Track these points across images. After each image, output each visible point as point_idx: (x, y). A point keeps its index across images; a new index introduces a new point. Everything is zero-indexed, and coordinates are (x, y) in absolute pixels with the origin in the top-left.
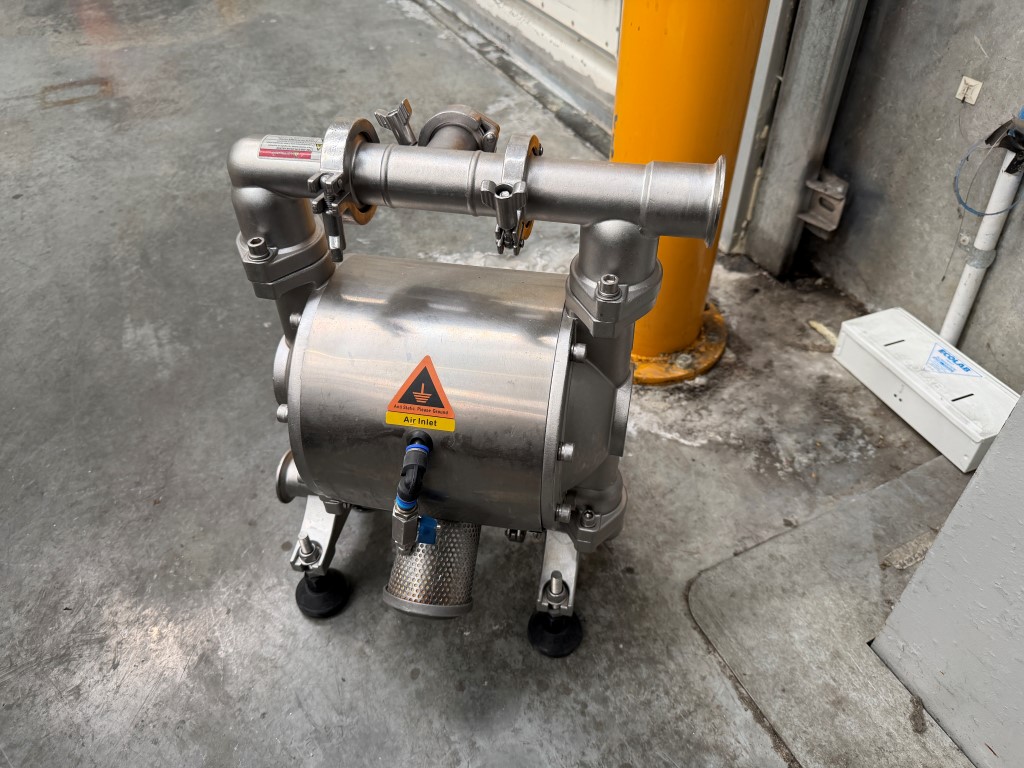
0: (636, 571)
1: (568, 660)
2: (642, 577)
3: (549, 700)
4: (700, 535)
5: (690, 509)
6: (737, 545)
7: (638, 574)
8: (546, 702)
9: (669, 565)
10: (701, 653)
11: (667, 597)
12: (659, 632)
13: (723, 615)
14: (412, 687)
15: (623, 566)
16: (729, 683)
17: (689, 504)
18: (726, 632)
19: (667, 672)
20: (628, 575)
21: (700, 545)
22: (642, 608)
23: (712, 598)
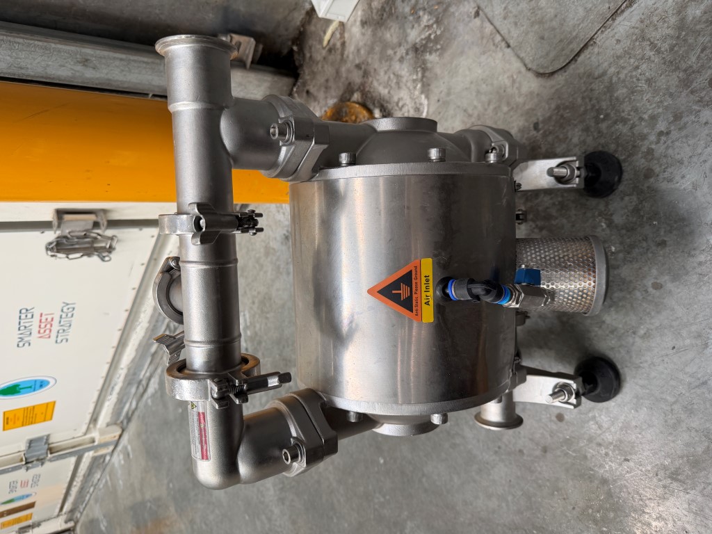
0: (536, 121)
1: (622, 158)
2: (540, 115)
3: (661, 166)
4: (497, 79)
5: (478, 92)
6: (501, 48)
7: (538, 119)
8: (663, 167)
9: (526, 96)
10: (596, 50)
11: (553, 90)
12: (584, 89)
13: (561, 41)
14: (670, 286)
15: (534, 133)
16: (619, 19)
17: (474, 94)
18: (574, 34)
19: (618, 73)
20: (541, 126)
21: (506, 76)
22: (566, 108)
23: (547, 54)
